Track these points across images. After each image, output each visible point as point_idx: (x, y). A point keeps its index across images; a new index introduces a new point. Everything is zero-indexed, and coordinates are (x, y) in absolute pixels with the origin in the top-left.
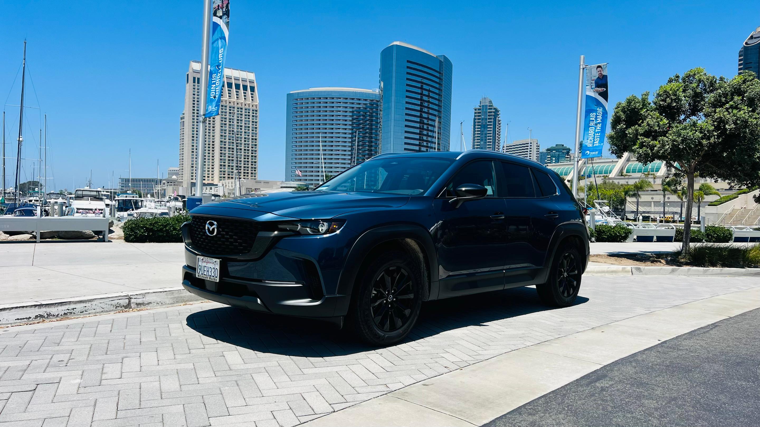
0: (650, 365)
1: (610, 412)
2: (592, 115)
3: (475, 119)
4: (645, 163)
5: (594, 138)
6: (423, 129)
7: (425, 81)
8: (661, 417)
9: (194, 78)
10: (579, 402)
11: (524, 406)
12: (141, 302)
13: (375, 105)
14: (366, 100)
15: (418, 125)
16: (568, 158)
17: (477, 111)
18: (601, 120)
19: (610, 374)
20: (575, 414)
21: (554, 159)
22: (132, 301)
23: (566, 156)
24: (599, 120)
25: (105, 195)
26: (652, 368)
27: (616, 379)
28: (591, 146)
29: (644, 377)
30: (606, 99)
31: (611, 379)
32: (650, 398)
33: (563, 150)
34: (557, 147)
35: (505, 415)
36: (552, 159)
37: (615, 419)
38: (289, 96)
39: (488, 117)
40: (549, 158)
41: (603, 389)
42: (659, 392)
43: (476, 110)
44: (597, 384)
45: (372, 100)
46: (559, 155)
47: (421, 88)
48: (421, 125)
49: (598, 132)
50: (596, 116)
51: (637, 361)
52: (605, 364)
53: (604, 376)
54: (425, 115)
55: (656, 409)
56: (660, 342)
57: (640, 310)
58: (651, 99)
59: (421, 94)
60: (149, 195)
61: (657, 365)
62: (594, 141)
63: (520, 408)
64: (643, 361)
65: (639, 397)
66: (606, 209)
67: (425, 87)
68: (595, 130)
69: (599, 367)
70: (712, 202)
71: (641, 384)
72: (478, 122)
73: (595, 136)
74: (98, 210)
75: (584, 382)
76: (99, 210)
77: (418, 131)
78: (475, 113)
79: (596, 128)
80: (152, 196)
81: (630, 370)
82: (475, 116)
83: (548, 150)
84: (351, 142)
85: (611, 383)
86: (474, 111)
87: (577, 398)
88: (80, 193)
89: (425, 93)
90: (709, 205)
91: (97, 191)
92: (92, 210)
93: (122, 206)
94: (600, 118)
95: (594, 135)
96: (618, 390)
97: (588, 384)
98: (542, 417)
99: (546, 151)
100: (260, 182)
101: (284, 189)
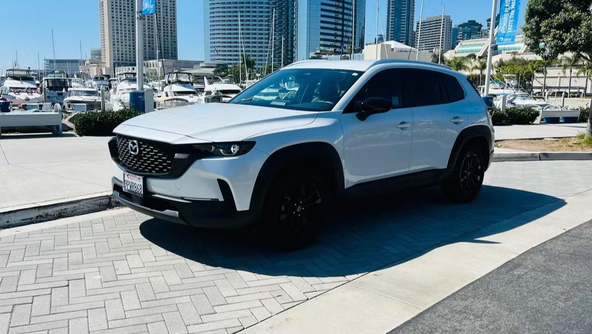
0: (557, 253)
1: (526, 297)
2: (507, 2)
5: (508, 24)
8: (566, 300)
10: (501, 289)
16: (480, 34)
18: (515, 6)
19: (524, 263)
20: (499, 299)
21: (466, 35)
23: (478, 32)
24: (513, 6)
26: (559, 256)
27: (530, 267)
28: (505, 32)
31: (526, 268)
32: (557, 284)
33: (475, 26)
34: (469, 23)
36: (464, 35)
37: (530, 303)
40: (461, 34)
41: (519, 277)
44: (515, 272)
46: (470, 31)
49: (512, 19)
50: (511, 2)
51: (546, 249)
52: (520, 253)
53: (519, 265)
55: (562, 294)
56: (565, 231)
61: (563, 253)
62: (508, 28)
63: (454, 294)
64: (551, 249)
65: (548, 283)
66: (515, 83)
68: (509, 16)
69: (514, 256)
71: (550, 271)
73: (508, 22)
77: (334, 9)
79: (510, 14)
81: (540, 258)
83: (460, 26)
85: (525, 271)
87: (499, 285)
94: (514, 3)
96: (531, 277)
97: (507, 272)
98: (472, 302)
99: (458, 28)
100: (181, 62)
101: (204, 69)
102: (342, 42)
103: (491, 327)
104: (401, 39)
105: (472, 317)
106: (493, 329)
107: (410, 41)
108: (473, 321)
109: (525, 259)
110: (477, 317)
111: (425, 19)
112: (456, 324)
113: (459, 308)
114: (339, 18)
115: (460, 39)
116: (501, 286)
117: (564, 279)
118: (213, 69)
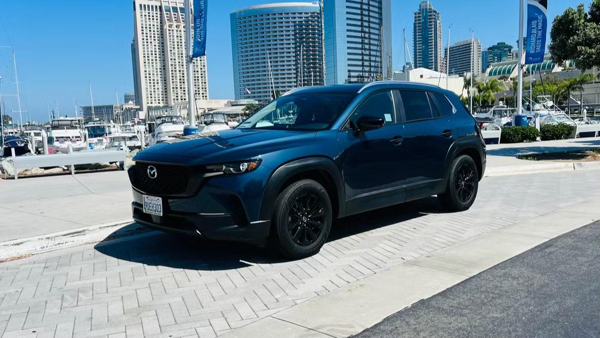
0: (585, 236)
1: (556, 265)
2: (534, 23)
4: (584, 70)
5: (536, 44)
6: (365, 38)
8: (589, 266)
9: (141, 5)
10: (535, 261)
11: (498, 265)
13: (316, 18)
14: (307, 13)
15: (359, 35)
16: (510, 55)
17: (417, 15)
18: (542, 27)
19: (555, 244)
20: (532, 267)
21: (496, 57)
23: (508, 54)
24: (540, 27)
26: (586, 238)
27: (560, 246)
28: (533, 52)
29: (580, 244)
30: (546, 7)
31: (556, 247)
32: (583, 255)
33: (505, 48)
34: (498, 46)
35: (486, 270)
36: (494, 58)
37: (559, 269)
38: (233, 16)
39: (429, 21)
40: (491, 57)
41: (550, 253)
42: (589, 252)
44: (547, 250)
45: (313, 13)
46: (501, 53)
48: (363, 34)
49: (539, 39)
50: (537, 23)
51: (575, 235)
52: (552, 238)
53: (551, 246)
54: (366, 24)
55: (586, 262)
56: (593, 221)
57: (581, 200)
58: (587, 10)
61: (590, 236)
62: (536, 48)
63: (495, 266)
64: (579, 234)
65: (575, 256)
66: (550, 103)
68: (536, 37)
69: (547, 240)
71: (576, 248)
72: (419, 26)
73: (536, 43)
74: (74, 138)
75: (536, 250)
76: (76, 137)
77: (360, 40)
78: (415, 17)
79: (537, 35)
80: (115, 121)
81: (570, 241)
82: (415, 21)
83: (490, 49)
84: (295, 56)
85: (555, 249)
87: (532, 258)
91: (70, 120)
92: (69, 137)
93: (92, 133)
94: (540, 24)
95: (536, 41)
96: (561, 253)
97: (540, 250)
98: (510, 270)
99: (487, 51)
100: (212, 102)
101: (235, 107)
102: (370, 72)
103: (526, 284)
104: (430, 66)
105: (510, 279)
106: (527, 285)
107: (439, 67)
108: (511, 281)
109: (556, 242)
110: (514, 278)
111: (453, 45)
112: (497, 283)
113: (499, 274)
114: (365, 49)
115: (491, 62)
116: (535, 259)
117: (589, 253)
118: (243, 107)
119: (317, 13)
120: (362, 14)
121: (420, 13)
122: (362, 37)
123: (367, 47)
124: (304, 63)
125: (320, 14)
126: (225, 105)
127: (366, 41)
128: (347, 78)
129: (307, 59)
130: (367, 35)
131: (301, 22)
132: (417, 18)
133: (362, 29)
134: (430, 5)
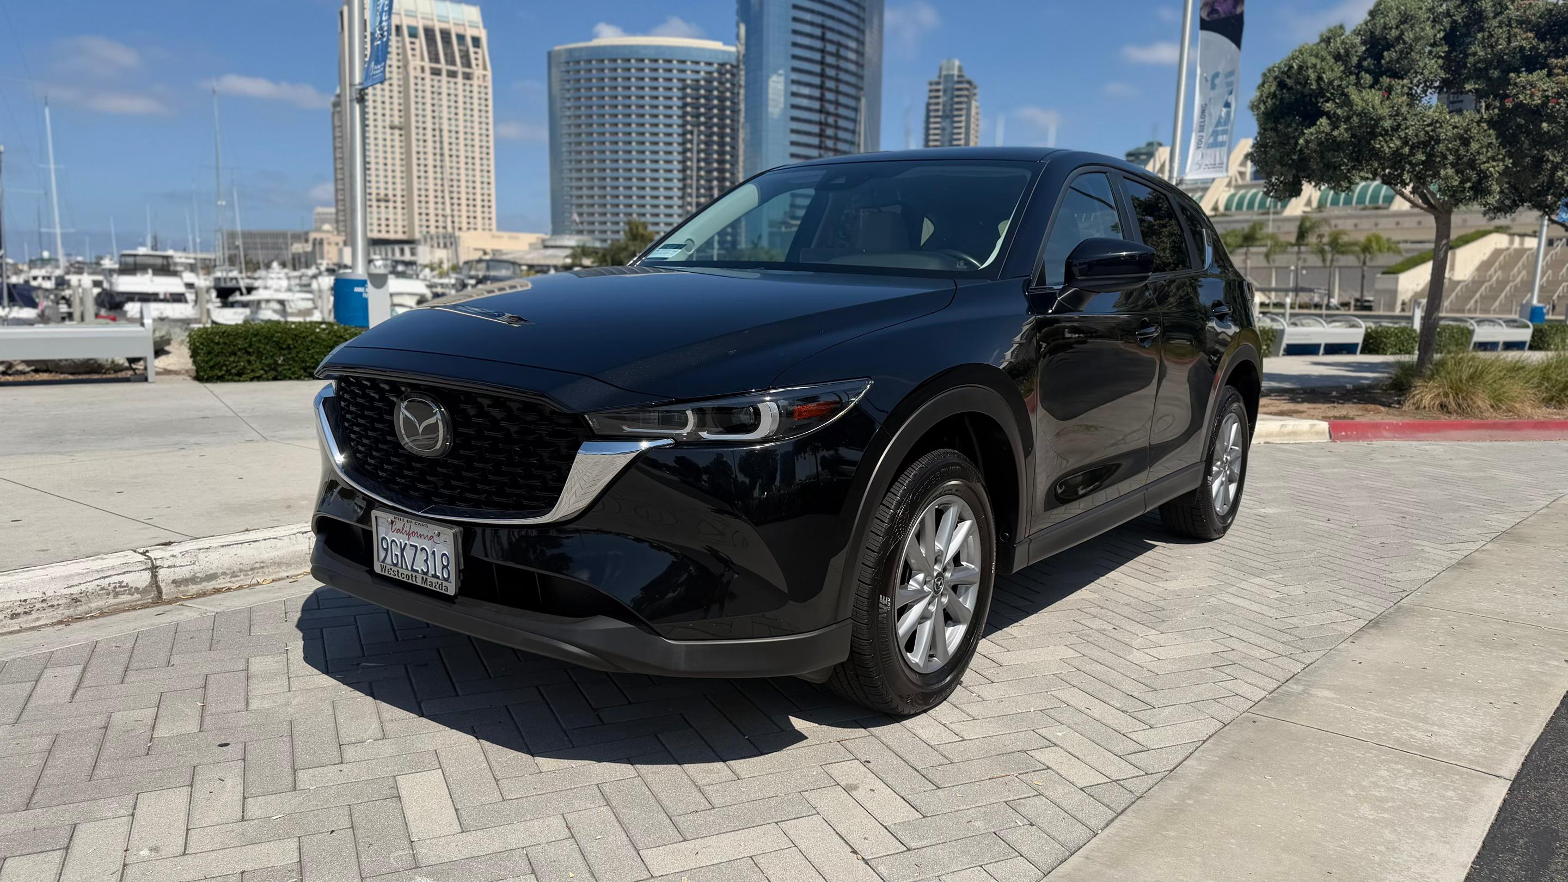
3: (928, 104)
7: (829, 23)
12: (188, 576)
13: (728, 76)
14: (710, 64)
15: (816, 117)
17: (934, 87)
22: (162, 573)
25: (182, 264)
38: (552, 56)
39: (956, 100)
43: (931, 84)
45: (723, 64)
47: (823, 38)
48: (823, 117)
54: (830, 96)
59: (822, 51)
60: (275, 265)
67: (829, 35)
70: (1389, 267)
72: (936, 111)
77: (816, 129)
78: (930, 91)
80: (283, 265)
82: (930, 98)
86: (928, 87)
88: (130, 260)
89: (831, 48)
90: (1384, 273)
91: (163, 257)
100: (501, 237)
101: (550, 252)
118: (568, 252)
119: (732, 66)
120: (822, 75)
121: (938, 83)
122: (820, 123)
123: (830, 143)
124: (699, 169)
125: (737, 67)
126: (531, 245)
127: (829, 132)
128: (787, 209)
129: (706, 160)
130: (831, 120)
131: (698, 81)
132: (933, 94)
133: (822, 106)
134: (960, 69)
